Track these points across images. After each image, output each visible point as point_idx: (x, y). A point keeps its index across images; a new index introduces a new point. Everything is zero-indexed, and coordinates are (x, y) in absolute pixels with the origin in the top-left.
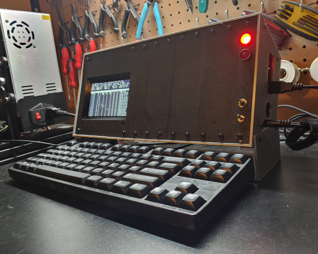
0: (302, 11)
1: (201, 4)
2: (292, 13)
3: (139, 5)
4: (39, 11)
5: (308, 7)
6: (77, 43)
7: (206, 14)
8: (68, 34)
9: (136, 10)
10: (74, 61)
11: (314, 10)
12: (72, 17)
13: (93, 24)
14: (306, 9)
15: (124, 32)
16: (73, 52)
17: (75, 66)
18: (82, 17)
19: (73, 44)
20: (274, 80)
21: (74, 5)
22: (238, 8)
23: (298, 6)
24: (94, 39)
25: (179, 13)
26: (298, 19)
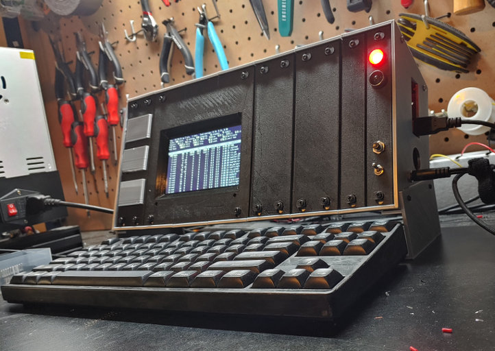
0: (429, 28)
1: (282, 24)
2: (413, 31)
3: (186, 29)
4: (21, 47)
5: (435, 22)
6: (88, 95)
7: (289, 39)
8: (72, 81)
9: (182, 37)
10: (82, 124)
11: (444, 25)
12: (78, 53)
13: (112, 62)
14: (433, 24)
15: (164, 74)
16: (80, 111)
17: (85, 132)
18: (94, 52)
19: (79, 97)
20: (421, 115)
21: (79, 34)
22: (337, 28)
23: (421, 19)
24: (115, 87)
25: (249, 39)
26: (425, 39)
